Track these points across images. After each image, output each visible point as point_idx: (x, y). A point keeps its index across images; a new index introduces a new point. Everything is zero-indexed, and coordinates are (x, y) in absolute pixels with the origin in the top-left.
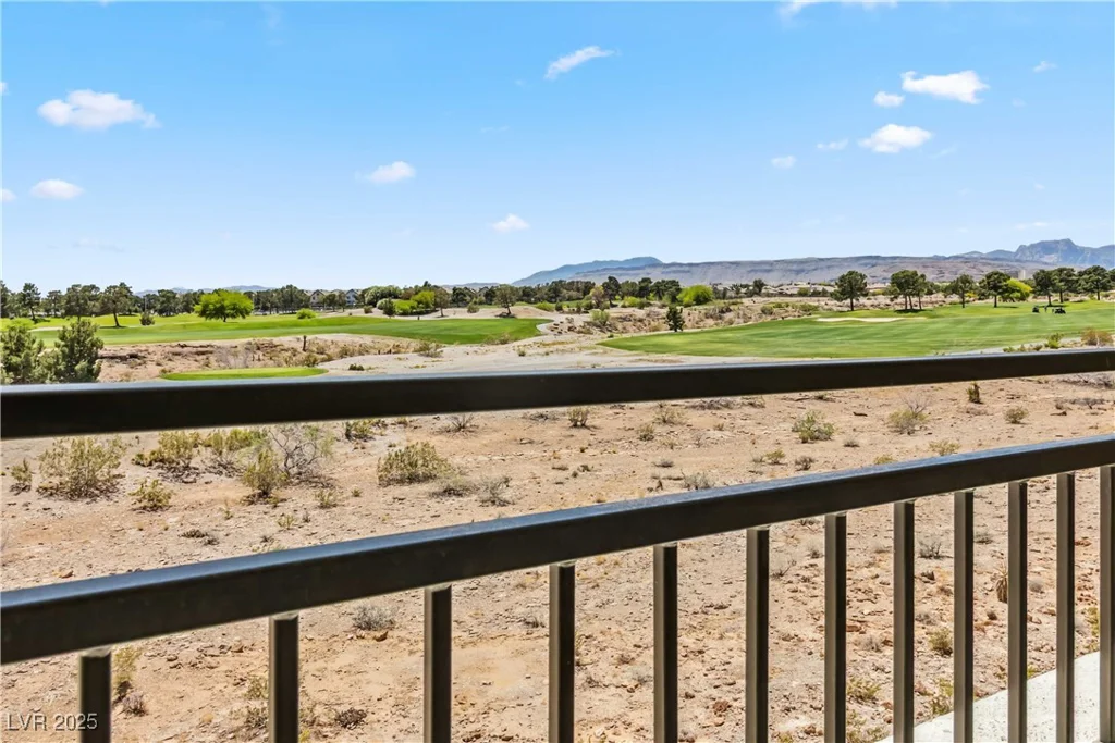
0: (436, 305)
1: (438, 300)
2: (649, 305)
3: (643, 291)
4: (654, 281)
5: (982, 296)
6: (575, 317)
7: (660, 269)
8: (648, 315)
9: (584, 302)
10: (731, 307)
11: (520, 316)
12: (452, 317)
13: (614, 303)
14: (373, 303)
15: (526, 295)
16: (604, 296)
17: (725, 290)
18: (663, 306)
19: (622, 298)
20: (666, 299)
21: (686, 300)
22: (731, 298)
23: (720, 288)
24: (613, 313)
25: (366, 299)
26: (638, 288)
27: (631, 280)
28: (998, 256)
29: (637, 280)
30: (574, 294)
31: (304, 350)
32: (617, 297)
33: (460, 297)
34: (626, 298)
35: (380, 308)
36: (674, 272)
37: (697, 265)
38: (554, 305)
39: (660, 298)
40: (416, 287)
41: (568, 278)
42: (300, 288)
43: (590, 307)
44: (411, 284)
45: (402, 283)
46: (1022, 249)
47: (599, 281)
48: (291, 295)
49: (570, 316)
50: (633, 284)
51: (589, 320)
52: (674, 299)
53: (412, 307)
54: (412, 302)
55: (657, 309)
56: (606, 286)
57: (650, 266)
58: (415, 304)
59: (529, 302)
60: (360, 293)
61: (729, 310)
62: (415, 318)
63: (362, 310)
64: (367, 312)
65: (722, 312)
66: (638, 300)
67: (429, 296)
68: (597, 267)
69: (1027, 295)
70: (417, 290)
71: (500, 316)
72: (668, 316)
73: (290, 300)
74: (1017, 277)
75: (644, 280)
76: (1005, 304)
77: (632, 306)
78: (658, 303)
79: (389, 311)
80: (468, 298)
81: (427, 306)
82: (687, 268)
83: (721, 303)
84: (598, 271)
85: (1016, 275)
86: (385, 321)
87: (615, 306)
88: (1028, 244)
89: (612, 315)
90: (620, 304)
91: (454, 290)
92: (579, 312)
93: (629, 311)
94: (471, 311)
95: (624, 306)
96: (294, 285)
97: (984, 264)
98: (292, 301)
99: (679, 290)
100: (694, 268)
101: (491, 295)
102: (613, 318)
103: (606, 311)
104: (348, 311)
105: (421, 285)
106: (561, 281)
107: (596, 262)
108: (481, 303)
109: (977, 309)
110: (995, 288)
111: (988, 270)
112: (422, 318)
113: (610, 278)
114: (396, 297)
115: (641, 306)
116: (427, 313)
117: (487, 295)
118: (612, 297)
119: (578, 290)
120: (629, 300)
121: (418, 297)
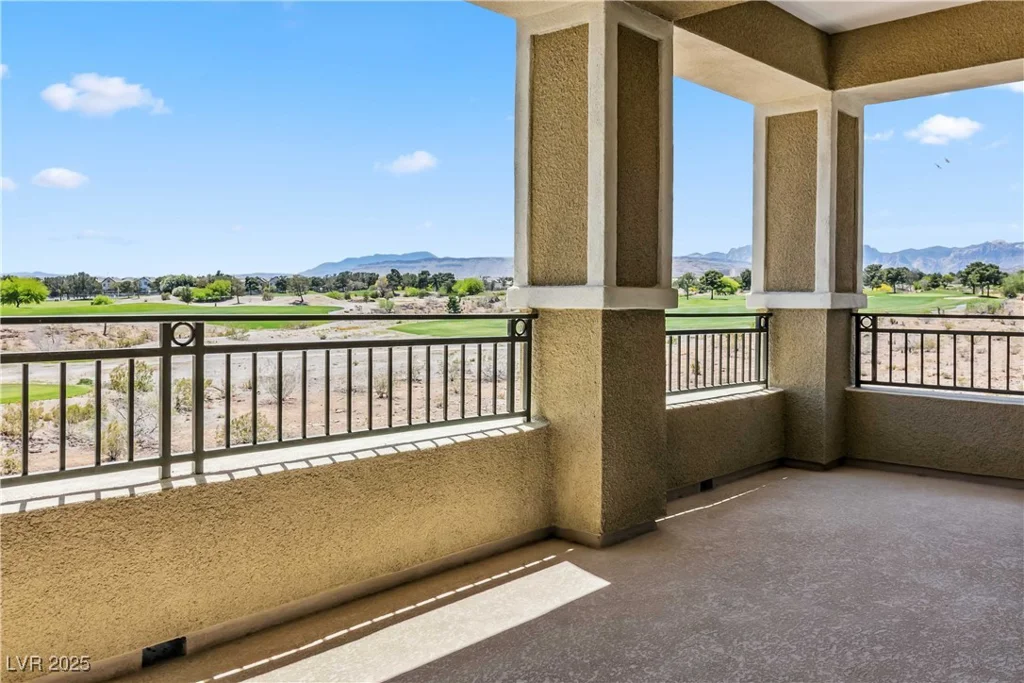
0: (233, 293)
1: (235, 288)
2: (428, 295)
3: (422, 283)
4: (432, 274)
5: (702, 291)
6: (363, 304)
7: (436, 263)
8: (428, 304)
9: (370, 292)
10: (500, 298)
11: (312, 304)
12: (248, 304)
13: (396, 292)
14: (168, 290)
15: (316, 285)
16: (387, 287)
17: (494, 282)
18: (441, 296)
19: (403, 289)
20: (443, 290)
21: (461, 291)
22: (498, 289)
23: (489, 281)
24: (396, 301)
25: (161, 288)
26: (417, 280)
27: (411, 272)
28: (714, 257)
29: (416, 272)
30: (360, 284)
31: (105, 334)
32: (399, 288)
33: (252, 286)
34: (406, 288)
35: (177, 295)
36: (449, 266)
37: (468, 260)
38: (343, 294)
39: (437, 289)
40: (209, 275)
41: (353, 270)
42: (92, 275)
43: (375, 296)
44: (204, 273)
45: (195, 272)
46: (733, 251)
47: (383, 274)
48: (83, 282)
49: (358, 304)
50: (413, 276)
51: (375, 307)
52: (450, 290)
53: (208, 295)
54: (207, 290)
55: (435, 299)
56: (390, 278)
57: (426, 260)
58: (211, 292)
59: (318, 291)
60: (152, 281)
61: (497, 300)
62: (213, 304)
63: (160, 296)
64: (164, 299)
65: (492, 301)
66: (417, 291)
67: (223, 284)
68: (380, 260)
69: (736, 290)
70: (211, 280)
71: (294, 303)
72: (448, 305)
73: (82, 286)
74: (728, 274)
75: (423, 273)
76: (719, 297)
77: (413, 295)
78: (437, 293)
79: (187, 298)
80: (260, 287)
81: (222, 293)
82: (459, 263)
83: (491, 294)
84: (378, 263)
85: (728, 273)
86: (183, 308)
87: (398, 295)
88: (737, 247)
89: (396, 303)
90: (402, 293)
91: (247, 279)
92: (366, 300)
93: (410, 300)
94: (266, 298)
95: (406, 296)
96: (86, 273)
97: (704, 263)
98: (84, 288)
99: (454, 282)
100: (465, 263)
101: (282, 285)
102: (397, 306)
103: (390, 299)
104: (143, 298)
105: (214, 273)
106: (347, 273)
107: (377, 256)
108: (272, 291)
109: (697, 300)
110: (712, 283)
111: (707, 269)
112: (219, 304)
113: (393, 271)
114: (191, 285)
115: (422, 296)
116: (223, 300)
117: (278, 284)
118: (395, 288)
119: (363, 281)
120: (410, 290)
121: (213, 285)
